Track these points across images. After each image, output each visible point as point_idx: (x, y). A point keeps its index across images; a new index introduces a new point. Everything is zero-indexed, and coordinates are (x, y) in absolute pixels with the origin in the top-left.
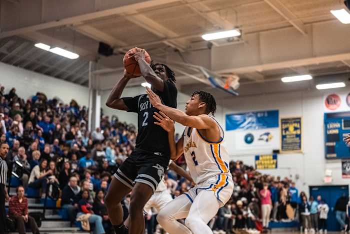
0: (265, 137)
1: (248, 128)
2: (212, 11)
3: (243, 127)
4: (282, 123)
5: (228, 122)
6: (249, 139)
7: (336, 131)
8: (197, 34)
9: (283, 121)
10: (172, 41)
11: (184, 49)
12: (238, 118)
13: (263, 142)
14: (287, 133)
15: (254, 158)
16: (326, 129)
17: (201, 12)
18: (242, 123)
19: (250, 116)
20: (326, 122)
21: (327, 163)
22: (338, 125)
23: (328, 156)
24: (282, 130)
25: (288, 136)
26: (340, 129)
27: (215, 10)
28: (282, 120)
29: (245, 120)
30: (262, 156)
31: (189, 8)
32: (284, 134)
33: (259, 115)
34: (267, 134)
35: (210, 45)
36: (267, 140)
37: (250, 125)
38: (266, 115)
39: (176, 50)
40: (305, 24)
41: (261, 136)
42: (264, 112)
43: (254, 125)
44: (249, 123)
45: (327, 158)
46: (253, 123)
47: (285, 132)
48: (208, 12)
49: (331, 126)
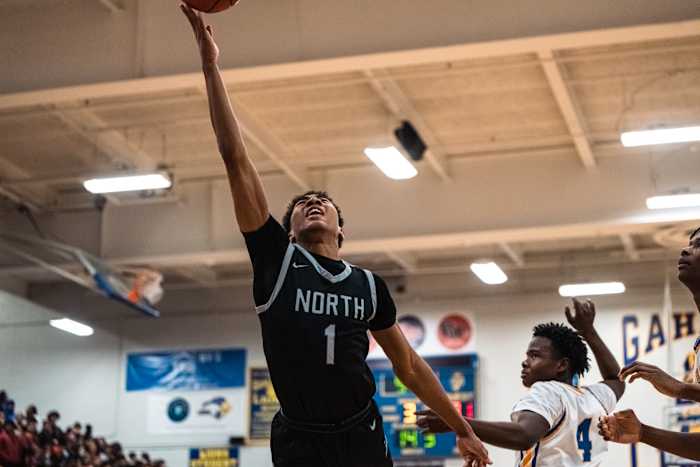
0: (214, 408)
1: (176, 387)
2: (109, 128)
3: (165, 385)
4: (254, 378)
5: (133, 371)
6: (178, 410)
8: (75, 175)
9: (256, 374)
10: (15, 187)
11: (40, 207)
12: (155, 362)
13: (209, 420)
14: (264, 400)
15: (186, 454)
17: (84, 129)
18: (165, 374)
19: (184, 360)
24: (252, 392)
25: (264, 408)
27: (116, 128)
28: (254, 371)
29: (170, 369)
30: (205, 450)
31: (57, 119)
32: (256, 402)
33: (203, 359)
34: (219, 401)
35: (101, 201)
36: (218, 415)
37: (180, 380)
38: (218, 358)
39: (22, 209)
40: (312, 169)
41: (206, 404)
42: (213, 353)
43: (191, 380)
44: (179, 375)
46: (188, 375)
47: (259, 398)
48: (101, 130)
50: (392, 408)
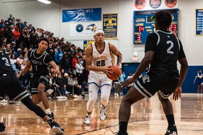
0: (91, 27)
1: (78, 21)
3: (75, 20)
4: (104, 18)
5: (64, 16)
6: (80, 28)
7: (142, 24)
9: (105, 16)
12: (72, 13)
13: (89, 31)
14: (107, 25)
15: (83, 42)
16: (135, 23)
18: (75, 17)
19: (81, 12)
20: (135, 18)
21: (135, 47)
22: (143, 20)
23: (136, 42)
24: (104, 22)
25: (107, 27)
26: (144, 23)
28: (104, 15)
29: (77, 15)
30: (89, 41)
32: (105, 25)
33: (87, 11)
34: (93, 25)
36: (93, 30)
37: (80, 19)
38: (92, 11)
41: (88, 26)
42: (91, 9)
43: (83, 18)
44: (79, 17)
45: (135, 43)
46: (83, 17)
47: (106, 24)
49: (138, 20)
50: (150, 27)
